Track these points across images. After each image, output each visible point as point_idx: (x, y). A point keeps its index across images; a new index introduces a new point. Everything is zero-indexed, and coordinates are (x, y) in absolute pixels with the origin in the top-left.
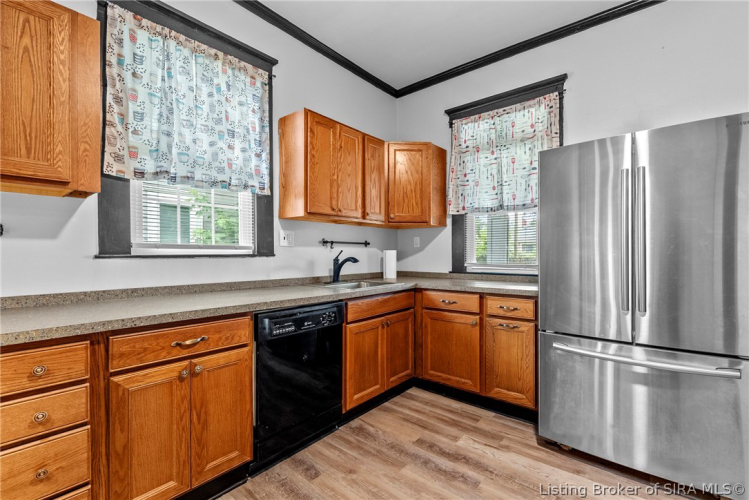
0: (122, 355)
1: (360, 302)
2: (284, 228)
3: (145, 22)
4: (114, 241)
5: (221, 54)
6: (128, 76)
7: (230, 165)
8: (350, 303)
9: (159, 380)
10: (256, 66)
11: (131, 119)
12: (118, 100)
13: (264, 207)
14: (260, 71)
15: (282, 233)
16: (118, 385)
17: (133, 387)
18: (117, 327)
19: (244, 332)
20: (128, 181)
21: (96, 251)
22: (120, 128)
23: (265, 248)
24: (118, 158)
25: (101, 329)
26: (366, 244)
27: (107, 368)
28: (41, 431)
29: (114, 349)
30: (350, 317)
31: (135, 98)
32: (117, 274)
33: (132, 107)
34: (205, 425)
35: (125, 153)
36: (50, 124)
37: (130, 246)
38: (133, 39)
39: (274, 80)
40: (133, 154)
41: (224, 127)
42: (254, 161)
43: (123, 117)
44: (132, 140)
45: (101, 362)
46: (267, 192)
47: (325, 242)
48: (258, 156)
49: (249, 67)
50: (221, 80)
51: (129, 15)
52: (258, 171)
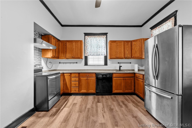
1: (116, 74)
2: (109, 61)
3: (89, 36)
4: (86, 64)
5: (98, 36)
6: (87, 44)
7: (99, 52)
9: (84, 79)
10: (104, 35)
12: (86, 47)
13: (106, 58)
14: (105, 36)
15: (109, 62)
16: (81, 78)
19: (94, 75)
20: (87, 56)
21: (84, 65)
22: (86, 50)
23: (106, 64)
25: (79, 72)
26: (130, 63)
28: (75, 81)
29: (80, 75)
30: (114, 76)
33: (88, 47)
34: (89, 86)
35: (87, 53)
36: (78, 53)
38: (88, 39)
39: (108, 36)
40: (88, 53)
41: (99, 46)
43: (87, 49)
44: (88, 51)
46: (106, 55)
47: (119, 63)
48: (104, 49)
49: (103, 36)
50: (98, 39)
51: (87, 36)
52: (104, 52)
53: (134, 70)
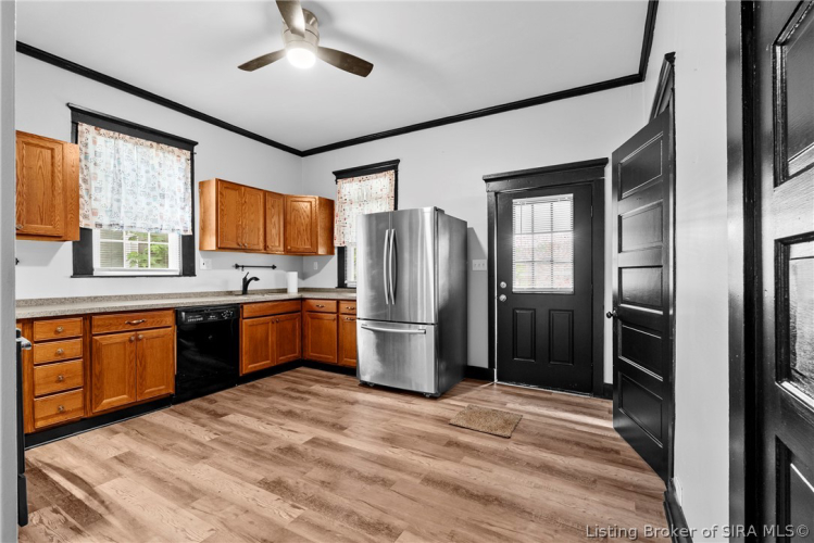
0: (98, 326)
1: (253, 306)
2: (203, 257)
3: (103, 131)
4: (82, 267)
5: (155, 144)
6: (91, 166)
7: (161, 217)
8: (245, 306)
9: (118, 340)
10: (180, 148)
11: (93, 192)
12: (86, 181)
13: (188, 244)
14: (184, 151)
15: (202, 261)
16: (96, 341)
17: (104, 343)
18: (96, 311)
19: (169, 319)
20: (91, 230)
21: (72, 273)
22: (86, 198)
23: (189, 269)
24: (86, 217)
25: (88, 312)
26: (274, 267)
27: (91, 332)
28: (60, 358)
29: (95, 323)
30: (245, 315)
31: (96, 179)
32: (84, 287)
33: (94, 184)
34: (144, 368)
35: (90, 213)
36: (53, 206)
37: (92, 270)
38: (95, 142)
39: (195, 156)
40: (94, 214)
41: (157, 193)
42: (180, 212)
43: (88, 191)
44: (94, 204)
45: (88, 329)
46: (190, 233)
47: (237, 266)
48: (183, 209)
49: (176, 149)
50: (155, 162)
51: (92, 128)
52: (182, 220)
53: (285, 291)
